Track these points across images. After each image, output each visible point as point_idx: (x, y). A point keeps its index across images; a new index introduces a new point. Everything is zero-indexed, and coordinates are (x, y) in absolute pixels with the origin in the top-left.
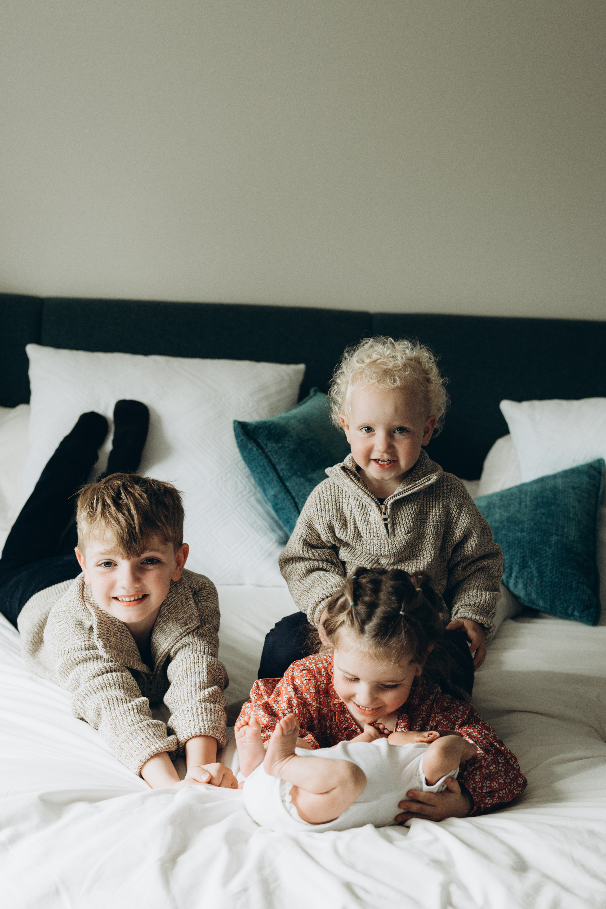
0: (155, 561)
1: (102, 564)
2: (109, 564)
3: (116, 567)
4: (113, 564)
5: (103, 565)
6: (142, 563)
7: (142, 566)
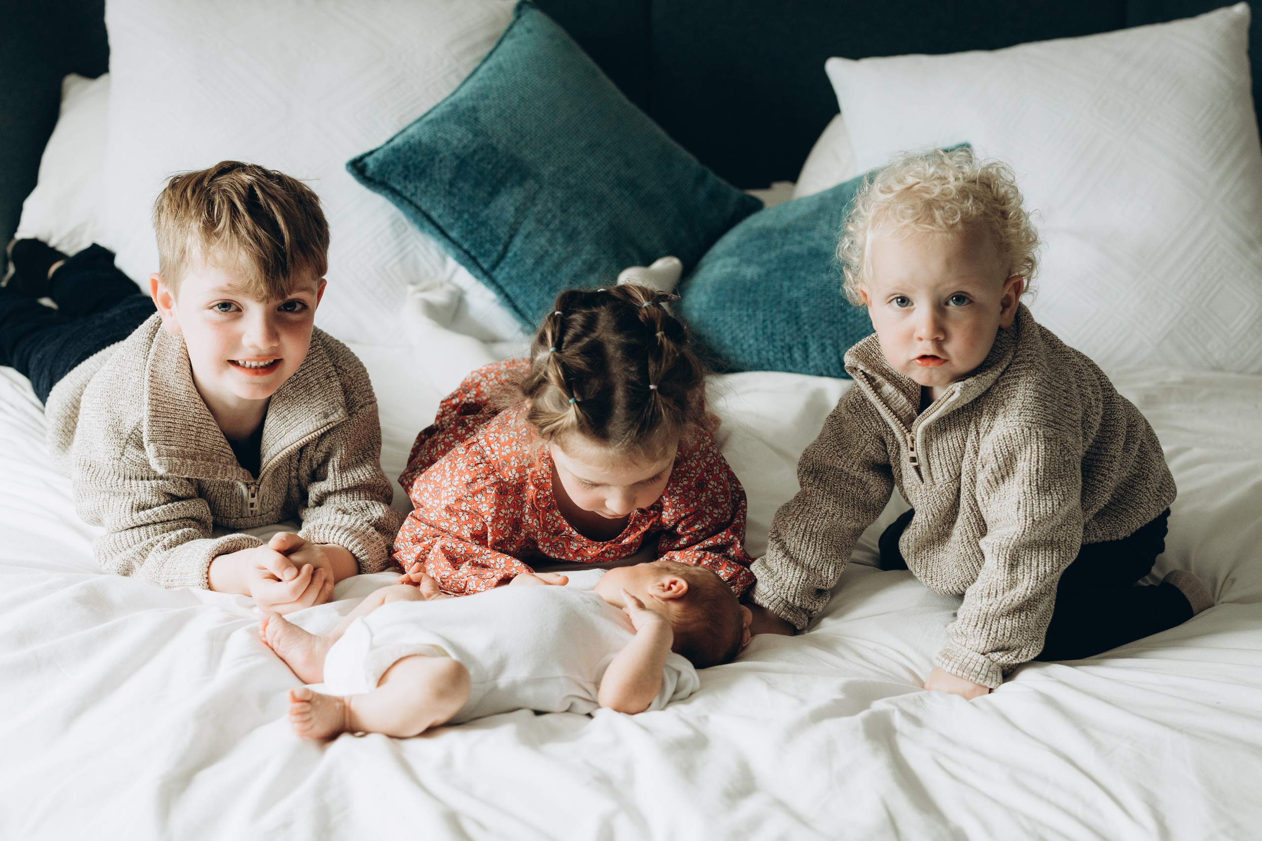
0: (298, 307)
1: (214, 306)
2: (225, 305)
3: (239, 314)
4: (233, 308)
5: (217, 308)
6: (279, 309)
7: (279, 313)
